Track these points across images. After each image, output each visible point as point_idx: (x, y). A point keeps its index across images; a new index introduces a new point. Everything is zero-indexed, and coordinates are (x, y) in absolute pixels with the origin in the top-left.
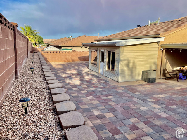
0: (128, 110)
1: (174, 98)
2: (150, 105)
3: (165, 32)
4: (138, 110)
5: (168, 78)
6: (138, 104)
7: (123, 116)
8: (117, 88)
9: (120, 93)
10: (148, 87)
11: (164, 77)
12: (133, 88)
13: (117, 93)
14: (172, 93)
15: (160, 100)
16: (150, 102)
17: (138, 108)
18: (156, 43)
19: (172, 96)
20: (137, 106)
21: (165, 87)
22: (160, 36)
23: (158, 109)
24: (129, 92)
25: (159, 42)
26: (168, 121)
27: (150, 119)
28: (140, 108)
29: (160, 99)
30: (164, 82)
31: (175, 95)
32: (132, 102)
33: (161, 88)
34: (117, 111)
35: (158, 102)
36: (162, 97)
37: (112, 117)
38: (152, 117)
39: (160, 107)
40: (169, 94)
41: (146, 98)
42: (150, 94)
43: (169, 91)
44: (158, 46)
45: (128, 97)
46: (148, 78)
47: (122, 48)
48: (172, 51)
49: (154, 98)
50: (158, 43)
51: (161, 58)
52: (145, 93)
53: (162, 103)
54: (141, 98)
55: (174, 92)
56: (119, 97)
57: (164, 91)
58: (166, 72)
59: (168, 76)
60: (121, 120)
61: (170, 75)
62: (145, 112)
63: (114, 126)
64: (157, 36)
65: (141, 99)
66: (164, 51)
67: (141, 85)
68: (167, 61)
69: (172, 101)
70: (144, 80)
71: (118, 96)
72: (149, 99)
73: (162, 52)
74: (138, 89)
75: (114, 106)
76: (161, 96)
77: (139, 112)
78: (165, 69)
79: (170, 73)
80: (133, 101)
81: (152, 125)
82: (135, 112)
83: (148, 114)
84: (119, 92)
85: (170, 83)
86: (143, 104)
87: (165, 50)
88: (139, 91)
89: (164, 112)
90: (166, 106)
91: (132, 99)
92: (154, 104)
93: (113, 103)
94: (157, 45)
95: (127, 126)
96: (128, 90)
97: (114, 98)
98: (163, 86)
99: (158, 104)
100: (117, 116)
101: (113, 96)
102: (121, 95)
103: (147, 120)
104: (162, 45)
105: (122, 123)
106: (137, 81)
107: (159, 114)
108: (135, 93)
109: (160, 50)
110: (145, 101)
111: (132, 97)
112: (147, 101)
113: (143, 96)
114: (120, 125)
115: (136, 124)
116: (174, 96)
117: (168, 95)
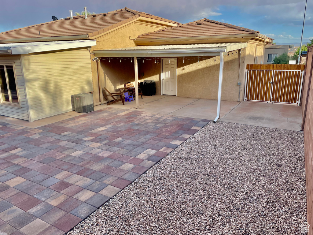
0: (51, 164)
1: (119, 127)
2: (87, 145)
3: (95, 32)
4: (69, 158)
5: (111, 101)
6: (68, 149)
7: (42, 174)
8: (29, 132)
9: (36, 140)
10: (84, 120)
11: (106, 102)
12: (59, 126)
13: (29, 141)
14: (116, 122)
15: (101, 135)
16: (86, 141)
17: (68, 156)
18: (86, 49)
19: (117, 126)
20: (66, 153)
21: (108, 115)
22: (90, 38)
23: (99, 148)
24: (52, 134)
25: (90, 47)
26: (111, 160)
27: (87, 166)
28: (72, 154)
29: (101, 133)
30: (106, 109)
31: (120, 123)
32: (59, 149)
33: (103, 117)
34: (31, 170)
35: (98, 138)
36: (103, 131)
37: (22, 183)
38: (90, 162)
39: (101, 145)
40: (112, 124)
41: (80, 136)
42: (85, 130)
43: (113, 120)
44: (89, 54)
45: (50, 142)
46: (82, 106)
47: (26, 57)
48: (109, 62)
49: (92, 135)
50: (89, 49)
51: (97, 73)
52: (79, 130)
53: (104, 138)
54: (73, 138)
55: (119, 119)
56: (34, 146)
57: (106, 122)
58: (107, 93)
59: (111, 99)
60: (39, 183)
61: (112, 96)
62: (79, 157)
63: (26, 197)
64: (85, 38)
65: (72, 141)
66: (99, 62)
67: (73, 119)
68: (107, 77)
69: (116, 133)
70: (75, 110)
71: (31, 146)
72: (86, 137)
73: (96, 64)
74: (68, 126)
75: (24, 165)
76: (102, 129)
77: (70, 160)
78: (105, 88)
79: (113, 95)
80: (60, 147)
81: (90, 172)
82: (64, 162)
83: (83, 160)
84: (33, 139)
85: (114, 109)
86: (76, 148)
87: (101, 60)
88: (70, 130)
89: (107, 150)
90: (109, 141)
91: (57, 144)
92: (93, 143)
93: (23, 159)
94: (87, 53)
95: (51, 187)
96: (50, 131)
97: (24, 150)
98: (105, 115)
99: (98, 142)
100: (32, 179)
101: (21, 147)
102: (37, 143)
103: (83, 168)
104: (95, 52)
105: (41, 187)
106: (66, 113)
107: (100, 155)
108: (63, 134)
109: (93, 61)
110: (79, 142)
111: (58, 141)
112: (83, 141)
113: (76, 134)
114: (38, 191)
115: (65, 180)
116: (119, 126)
117: (111, 126)
